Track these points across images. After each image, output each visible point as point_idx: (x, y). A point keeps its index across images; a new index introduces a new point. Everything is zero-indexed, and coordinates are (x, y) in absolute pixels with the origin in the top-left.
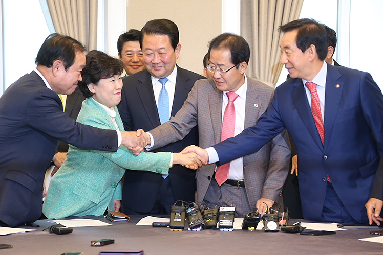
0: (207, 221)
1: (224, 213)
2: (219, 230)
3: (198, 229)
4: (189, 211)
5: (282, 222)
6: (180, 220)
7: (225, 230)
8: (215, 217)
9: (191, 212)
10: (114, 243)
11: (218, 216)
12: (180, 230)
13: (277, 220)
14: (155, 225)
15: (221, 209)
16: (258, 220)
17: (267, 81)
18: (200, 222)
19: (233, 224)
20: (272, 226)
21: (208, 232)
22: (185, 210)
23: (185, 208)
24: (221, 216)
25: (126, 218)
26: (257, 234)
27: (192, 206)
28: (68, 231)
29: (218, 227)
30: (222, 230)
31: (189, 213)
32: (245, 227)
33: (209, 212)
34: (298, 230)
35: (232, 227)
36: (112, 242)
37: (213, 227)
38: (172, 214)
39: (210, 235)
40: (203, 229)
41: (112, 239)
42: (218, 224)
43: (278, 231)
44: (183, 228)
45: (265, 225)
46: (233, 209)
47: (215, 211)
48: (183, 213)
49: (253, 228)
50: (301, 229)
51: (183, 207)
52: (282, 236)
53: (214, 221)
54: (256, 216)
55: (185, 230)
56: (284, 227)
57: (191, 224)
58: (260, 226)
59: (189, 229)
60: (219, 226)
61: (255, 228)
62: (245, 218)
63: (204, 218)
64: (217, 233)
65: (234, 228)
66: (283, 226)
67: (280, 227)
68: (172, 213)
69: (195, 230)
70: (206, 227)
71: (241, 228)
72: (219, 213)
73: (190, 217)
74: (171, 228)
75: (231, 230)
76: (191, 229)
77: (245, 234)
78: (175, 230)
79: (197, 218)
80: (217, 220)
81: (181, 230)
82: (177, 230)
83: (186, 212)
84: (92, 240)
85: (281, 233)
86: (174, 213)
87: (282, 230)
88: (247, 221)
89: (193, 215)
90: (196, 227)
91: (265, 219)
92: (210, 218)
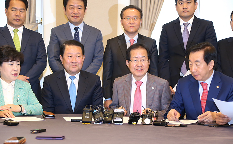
0: (106, 118)
1: (117, 113)
3: (100, 123)
4: (95, 111)
5: (154, 119)
6: (88, 117)
7: (118, 124)
8: (111, 115)
9: (96, 112)
10: (45, 131)
11: (113, 115)
12: (88, 124)
13: (150, 117)
14: (72, 121)
15: (115, 111)
16: (139, 118)
17: (147, 29)
18: (101, 118)
19: (122, 120)
20: (147, 121)
21: (106, 125)
23: (92, 110)
24: (115, 115)
25: (54, 116)
26: (138, 126)
27: (96, 108)
28: (16, 124)
29: (113, 122)
30: (115, 124)
31: (95, 113)
32: (130, 122)
33: (107, 112)
34: (164, 124)
35: (122, 122)
36: (44, 131)
37: (109, 122)
38: (84, 113)
39: (108, 127)
41: (44, 129)
43: (151, 125)
44: (90, 122)
45: (143, 121)
46: (123, 110)
47: (111, 112)
48: (91, 113)
49: (135, 123)
52: (154, 127)
53: (111, 118)
54: (137, 115)
55: (92, 124)
56: (155, 122)
57: (96, 120)
58: (140, 121)
59: (95, 123)
60: (114, 121)
61: (137, 123)
62: (131, 116)
63: (104, 116)
64: (113, 125)
65: (123, 123)
67: (153, 122)
69: (98, 123)
70: (105, 122)
71: (128, 123)
72: (114, 113)
73: (95, 115)
74: (83, 122)
75: (121, 124)
76: (96, 123)
77: (131, 126)
78: (85, 124)
79: (99, 116)
80: (113, 117)
81: (89, 124)
82: (86, 124)
83: (93, 112)
84: (31, 130)
85: (153, 126)
86: (85, 113)
87: (154, 124)
88: (132, 118)
89: (97, 114)
90: (99, 122)
91: (143, 117)
92: (108, 116)
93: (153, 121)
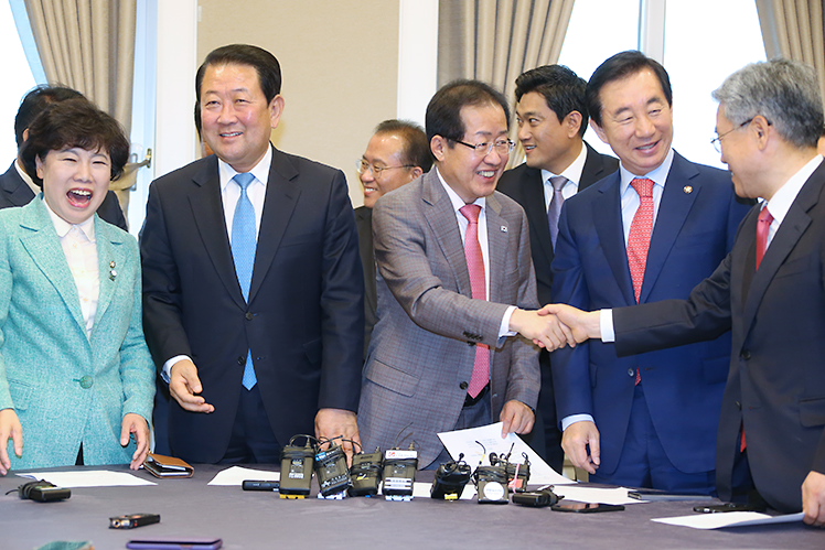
0: (359, 478)
1: (394, 462)
2: (382, 497)
3: (339, 497)
4: (322, 456)
5: (515, 484)
6: (301, 476)
7: (396, 498)
8: (375, 470)
9: (324, 460)
10: (158, 522)
11: (382, 468)
12: (299, 497)
13: (505, 477)
14: (248, 486)
15: (389, 455)
16: (466, 479)
18: (343, 480)
19: (412, 486)
20: (494, 491)
21: (359, 501)
22: (313, 456)
23: (312, 451)
24: (388, 468)
25: (187, 470)
26: (461, 507)
28: (61, 496)
29: (380, 492)
30: (388, 498)
31: (321, 461)
32: (438, 494)
33: (363, 460)
34: (548, 502)
35: (410, 493)
36: (154, 520)
37: (371, 492)
38: (285, 463)
39: (363, 508)
40: (350, 495)
41: (155, 514)
42: (380, 486)
43: (506, 503)
44: (306, 493)
45: (480, 490)
46: (414, 454)
47: (376, 459)
48: (309, 462)
49: (454, 496)
50: (553, 500)
51: (308, 449)
52: (514, 512)
53: (374, 480)
54: (460, 469)
55: (312, 497)
56: (519, 495)
57: (323, 486)
58: (469, 492)
59: (320, 496)
60: (383, 490)
61: (459, 496)
62: (439, 474)
63: (353, 472)
64: (379, 504)
65: (414, 495)
66: (517, 491)
67: (511, 495)
68: (284, 461)
69: (332, 497)
70: (355, 492)
71: (429, 495)
72: (384, 463)
73: (322, 469)
74: (282, 491)
75: (407, 498)
76: (325, 495)
77: (438, 506)
78: (290, 496)
79: (336, 473)
80: (380, 477)
81: (303, 497)
82: (293, 497)
83: (314, 459)
84: (112, 517)
85: (511, 507)
86: (289, 461)
87: (515, 500)
88: (443, 479)
89: (328, 465)
90: (335, 491)
91: (480, 477)
92: (364, 472)
93: (511, 491)
